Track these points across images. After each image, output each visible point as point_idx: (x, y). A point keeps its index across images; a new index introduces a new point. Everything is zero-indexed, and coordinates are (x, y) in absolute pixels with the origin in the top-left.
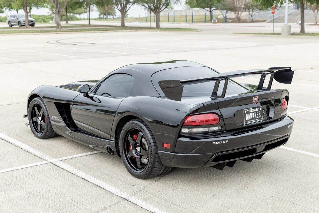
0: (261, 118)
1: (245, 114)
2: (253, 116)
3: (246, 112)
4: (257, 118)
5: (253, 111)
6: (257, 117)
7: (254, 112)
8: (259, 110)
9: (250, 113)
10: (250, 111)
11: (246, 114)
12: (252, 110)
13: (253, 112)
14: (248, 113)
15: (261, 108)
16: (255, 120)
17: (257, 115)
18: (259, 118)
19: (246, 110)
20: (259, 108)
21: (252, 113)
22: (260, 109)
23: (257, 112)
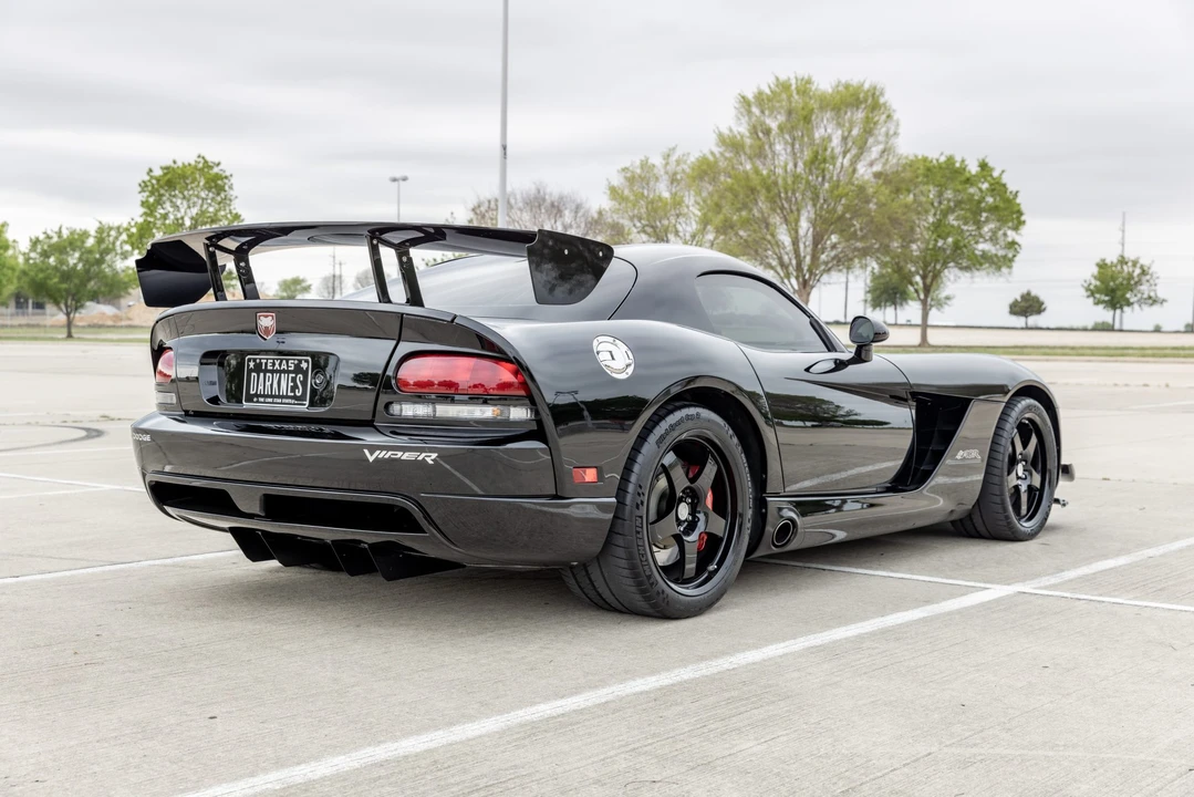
0: (302, 398)
1: (250, 371)
2: (275, 385)
3: (252, 364)
4: (287, 397)
5: (277, 366)
6: (290, 394)
7: (281, 372)
8: (298, 370)
9: (266, 371)
10: (266, 364)
11: (253, 374)
12: (274, 364)
13: (277, 371)
14: (258, 368)
15: (307, 361)
16: (279, 401)
17: (291, 384)
18: (295, 397)
19: (255, 360)
20: (300, 361)
21: (272, 372)
22: (304, 365)
23: (291, 375)
